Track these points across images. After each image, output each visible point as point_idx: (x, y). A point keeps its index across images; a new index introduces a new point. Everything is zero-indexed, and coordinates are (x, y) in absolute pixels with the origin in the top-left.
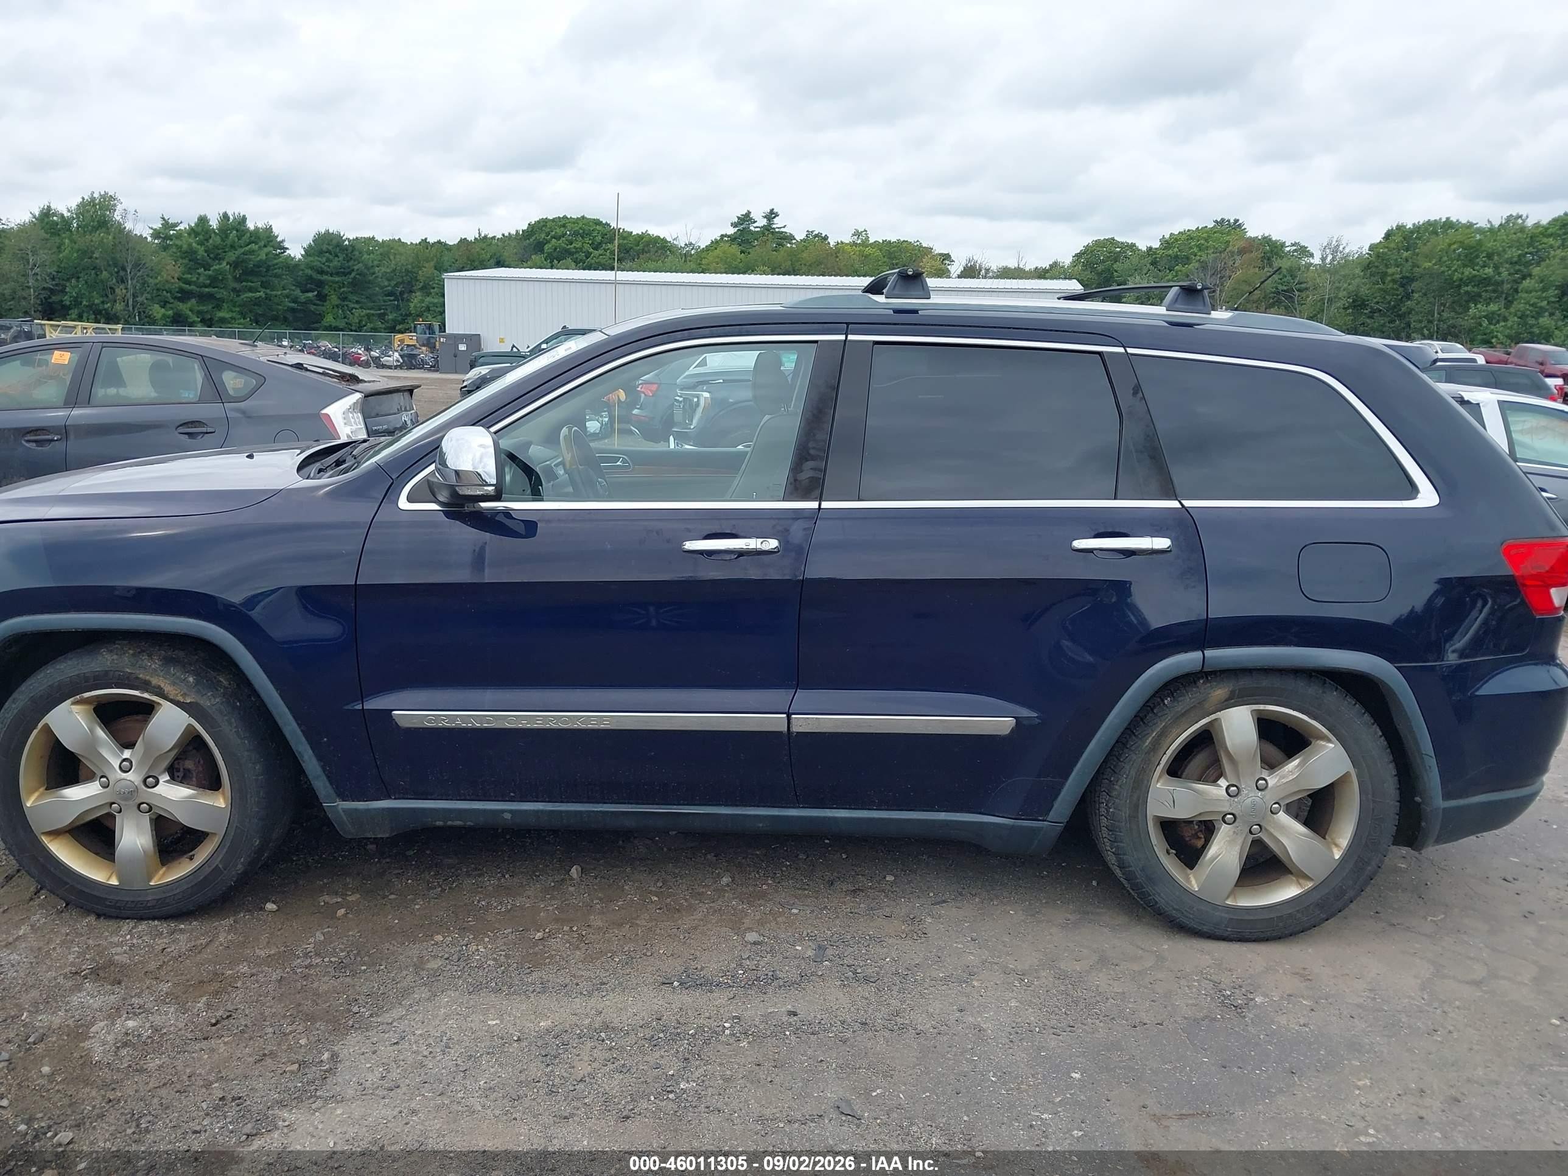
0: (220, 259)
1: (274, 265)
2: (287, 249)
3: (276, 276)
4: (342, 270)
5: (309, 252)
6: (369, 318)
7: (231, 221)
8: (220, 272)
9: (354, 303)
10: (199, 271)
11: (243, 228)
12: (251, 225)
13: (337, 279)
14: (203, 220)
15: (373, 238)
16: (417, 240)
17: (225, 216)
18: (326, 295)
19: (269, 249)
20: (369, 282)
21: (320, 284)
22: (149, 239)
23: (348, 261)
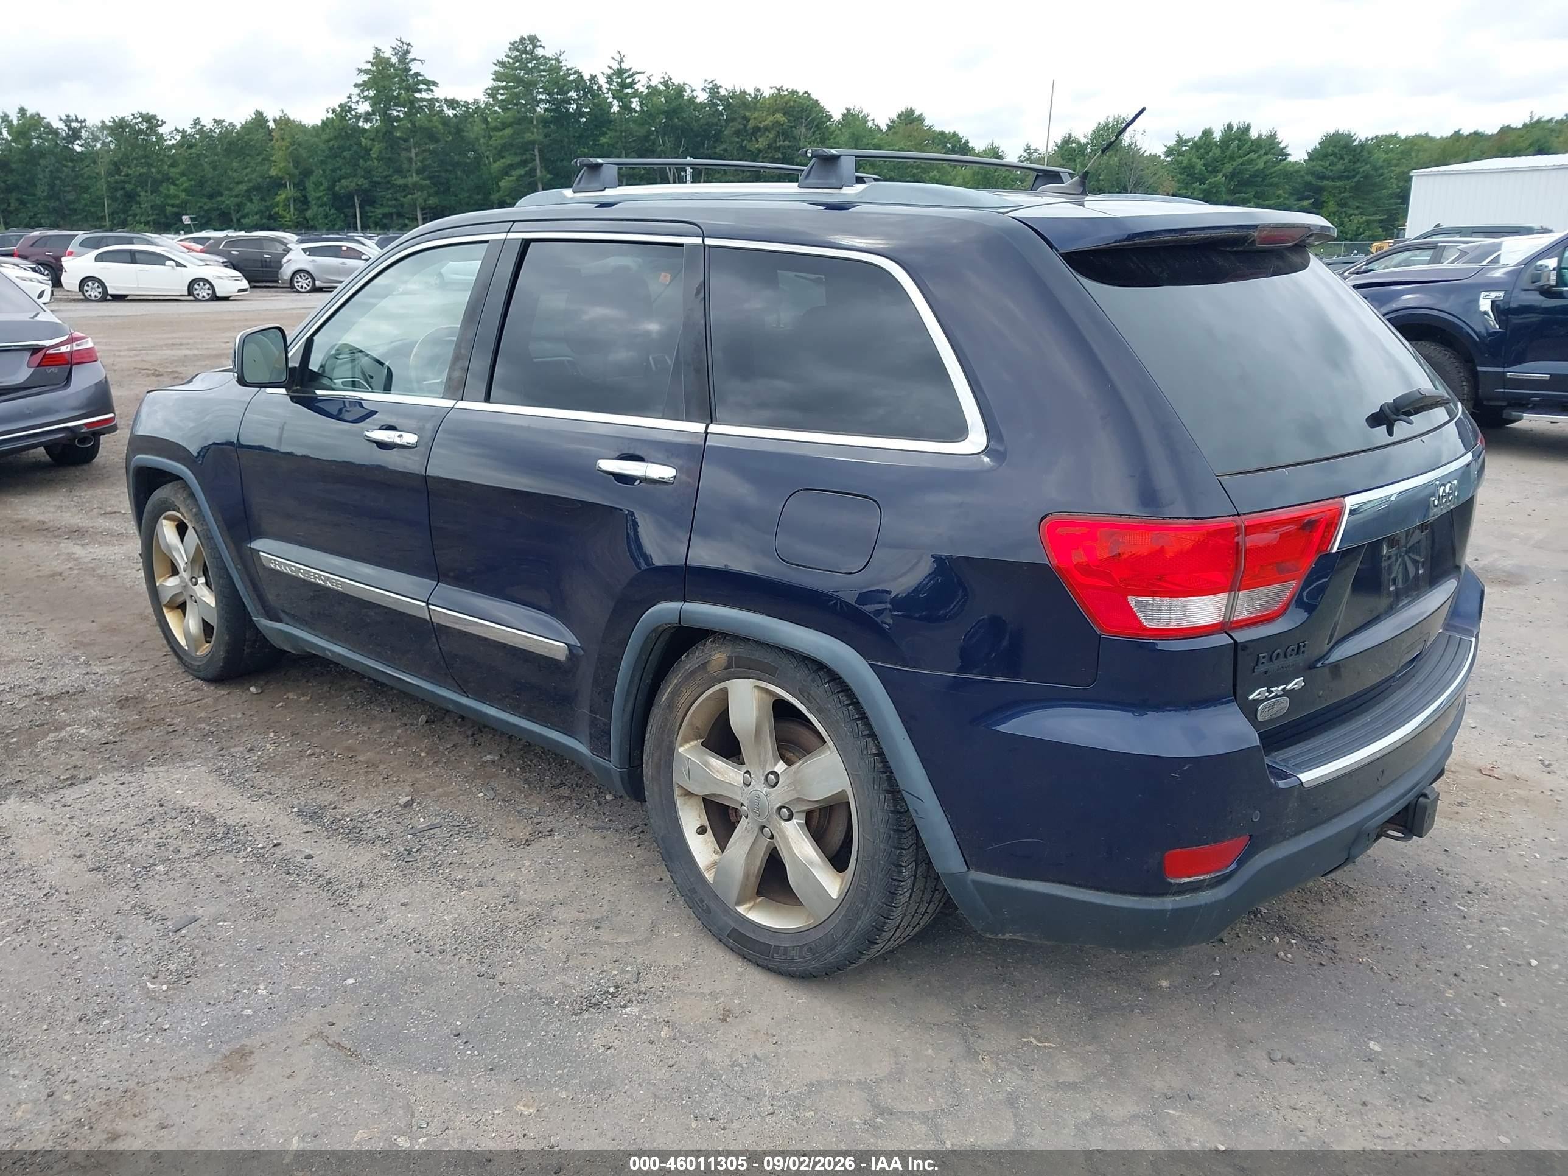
0: (1218, 172)
1: (1271, 174)
2: (1289, 155)
3: (1271, 185)
4: (1346, 174)
5: (1313, 156)
6: (1368, 225)
7: (1234, 130)
8: (1215, 185)
9: (1353, 209)
10: (1194, 185)
11: (1246, 137)
12: (1254, 134)
13: (1338, 184)
14: (1207, 133)
15: (1396, 135)
16: (1448, 133)
17: (1230, 127)
18: (1324, 202)
19: (1270, 156)
20: (1375, 185)
21: (1320, 190)
22: (1162, 157)
23: (1354, 163)
